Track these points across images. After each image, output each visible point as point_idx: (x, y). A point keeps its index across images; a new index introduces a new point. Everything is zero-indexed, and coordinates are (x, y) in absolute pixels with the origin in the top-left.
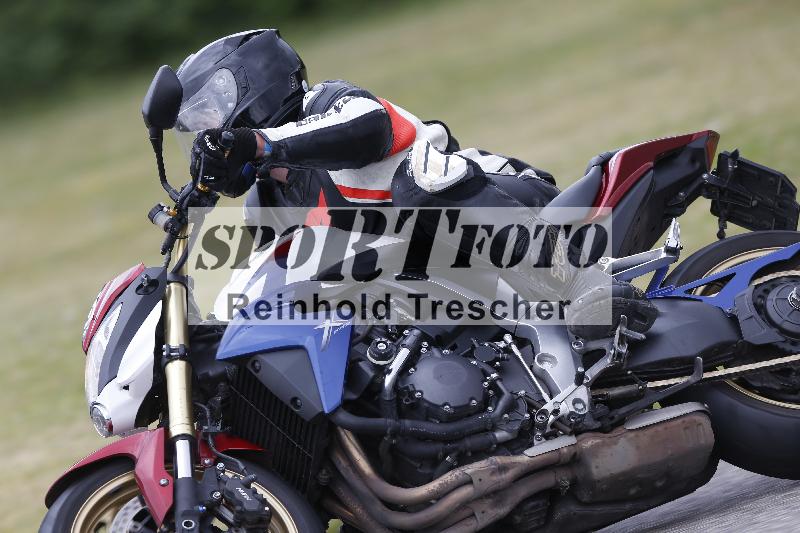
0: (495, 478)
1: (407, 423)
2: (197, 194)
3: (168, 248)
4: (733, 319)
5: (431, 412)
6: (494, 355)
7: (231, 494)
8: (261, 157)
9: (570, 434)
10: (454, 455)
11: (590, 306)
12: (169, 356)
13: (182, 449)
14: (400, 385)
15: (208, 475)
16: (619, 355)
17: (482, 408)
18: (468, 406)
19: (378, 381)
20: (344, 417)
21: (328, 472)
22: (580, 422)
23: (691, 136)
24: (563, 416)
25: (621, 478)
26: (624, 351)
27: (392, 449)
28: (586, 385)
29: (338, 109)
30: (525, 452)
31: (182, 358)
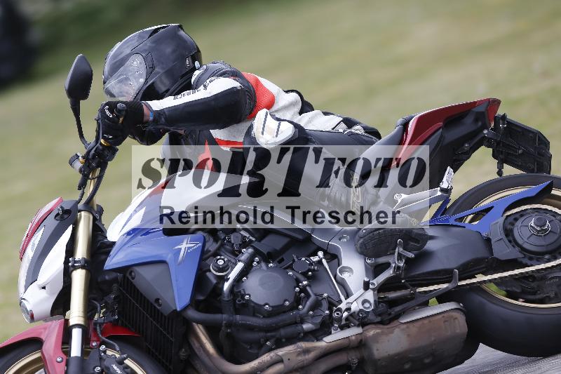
0: (300, 358)
1: (238, 317)
2: (101, 147)
3: (82, 185)
4: (488, 241)
5: (255, 309)
6: (308, 267)
7: (108, 368)
8: (147, 122)
9: (358, 326)
10: (273, 340)
11: (371, 234)
12: (73, 266)
13: (77, 335)
14: (236, 290)
15: (94, 354)
16: (399, 268)
17: (294, 307)
18: (283, 305)
19: (220, 286)
20: (192, 313)
21: (186, 351)
22: (365, 317)
23: (475, 103)
24: (355, 312)
25: (396, 358)
26: (402, 265)
27: (229, 336)
28: (373, 289)
29: (205, 87)
30: (324, 339)
31: (82, 267)
